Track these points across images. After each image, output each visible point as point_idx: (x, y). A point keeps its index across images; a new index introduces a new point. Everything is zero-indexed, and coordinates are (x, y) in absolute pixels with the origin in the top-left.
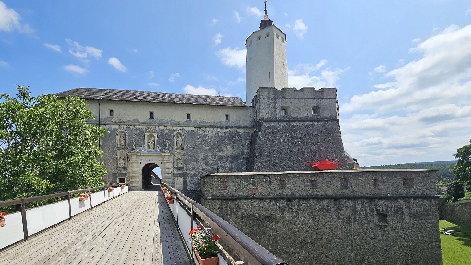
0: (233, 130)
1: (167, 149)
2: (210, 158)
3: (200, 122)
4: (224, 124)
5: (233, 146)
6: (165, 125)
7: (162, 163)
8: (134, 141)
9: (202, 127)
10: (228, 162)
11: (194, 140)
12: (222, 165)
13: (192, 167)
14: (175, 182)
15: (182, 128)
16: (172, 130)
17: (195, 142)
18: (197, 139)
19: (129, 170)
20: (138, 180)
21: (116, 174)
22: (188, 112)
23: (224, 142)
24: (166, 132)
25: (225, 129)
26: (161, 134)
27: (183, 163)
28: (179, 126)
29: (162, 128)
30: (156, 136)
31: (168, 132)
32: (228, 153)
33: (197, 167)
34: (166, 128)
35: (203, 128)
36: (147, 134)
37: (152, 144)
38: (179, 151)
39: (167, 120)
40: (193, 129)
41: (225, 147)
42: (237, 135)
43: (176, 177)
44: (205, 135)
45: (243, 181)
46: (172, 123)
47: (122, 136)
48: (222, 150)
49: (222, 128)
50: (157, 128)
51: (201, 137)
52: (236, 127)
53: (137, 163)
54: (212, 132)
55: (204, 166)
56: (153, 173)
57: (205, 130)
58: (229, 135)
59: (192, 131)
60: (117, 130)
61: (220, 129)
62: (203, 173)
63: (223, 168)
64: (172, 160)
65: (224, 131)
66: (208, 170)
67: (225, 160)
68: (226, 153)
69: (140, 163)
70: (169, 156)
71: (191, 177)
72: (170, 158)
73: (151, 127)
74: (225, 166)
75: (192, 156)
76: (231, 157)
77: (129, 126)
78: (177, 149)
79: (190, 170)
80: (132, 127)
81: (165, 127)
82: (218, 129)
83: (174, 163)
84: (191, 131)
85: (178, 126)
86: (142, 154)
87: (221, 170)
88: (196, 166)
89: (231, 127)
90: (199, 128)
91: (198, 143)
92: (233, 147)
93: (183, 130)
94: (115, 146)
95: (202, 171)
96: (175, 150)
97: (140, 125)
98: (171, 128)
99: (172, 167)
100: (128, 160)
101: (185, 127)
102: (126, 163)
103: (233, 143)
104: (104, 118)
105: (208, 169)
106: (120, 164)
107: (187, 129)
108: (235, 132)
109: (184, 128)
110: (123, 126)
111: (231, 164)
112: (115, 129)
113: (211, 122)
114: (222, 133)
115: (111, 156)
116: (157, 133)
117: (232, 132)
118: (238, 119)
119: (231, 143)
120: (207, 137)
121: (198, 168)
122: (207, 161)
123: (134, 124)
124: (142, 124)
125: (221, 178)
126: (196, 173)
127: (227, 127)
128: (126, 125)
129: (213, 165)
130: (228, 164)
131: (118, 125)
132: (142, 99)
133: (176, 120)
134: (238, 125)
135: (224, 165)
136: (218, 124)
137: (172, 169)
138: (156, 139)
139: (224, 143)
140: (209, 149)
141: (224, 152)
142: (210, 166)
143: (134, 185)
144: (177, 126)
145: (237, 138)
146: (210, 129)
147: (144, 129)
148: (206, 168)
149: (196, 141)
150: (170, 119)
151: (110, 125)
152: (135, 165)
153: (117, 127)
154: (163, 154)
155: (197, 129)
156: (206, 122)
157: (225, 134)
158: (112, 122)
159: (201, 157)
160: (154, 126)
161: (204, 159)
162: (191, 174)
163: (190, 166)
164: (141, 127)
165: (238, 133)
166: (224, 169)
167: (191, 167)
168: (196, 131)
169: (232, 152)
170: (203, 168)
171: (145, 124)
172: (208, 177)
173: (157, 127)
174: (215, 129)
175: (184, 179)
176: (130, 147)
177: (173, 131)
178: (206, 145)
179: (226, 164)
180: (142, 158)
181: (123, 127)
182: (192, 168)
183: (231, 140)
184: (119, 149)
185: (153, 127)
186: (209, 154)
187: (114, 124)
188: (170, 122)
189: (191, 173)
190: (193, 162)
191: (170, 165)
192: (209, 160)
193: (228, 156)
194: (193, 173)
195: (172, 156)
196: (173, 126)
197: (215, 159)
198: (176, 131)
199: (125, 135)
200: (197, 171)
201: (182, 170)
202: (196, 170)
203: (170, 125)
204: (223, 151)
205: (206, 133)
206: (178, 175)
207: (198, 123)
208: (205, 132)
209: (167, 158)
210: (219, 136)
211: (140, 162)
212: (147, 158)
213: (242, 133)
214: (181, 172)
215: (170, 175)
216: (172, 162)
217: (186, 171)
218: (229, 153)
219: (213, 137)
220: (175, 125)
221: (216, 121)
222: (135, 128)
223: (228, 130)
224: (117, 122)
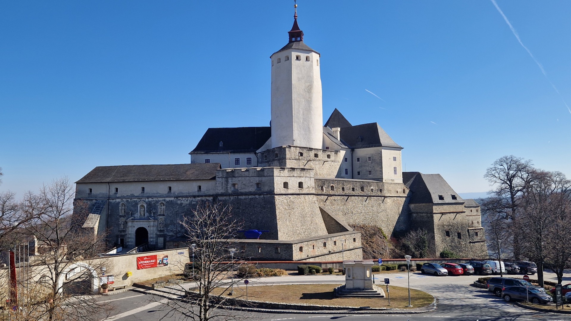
0: (204, 198)
1: (152, 217)
3: (178, 194)
4: (197, 194)
6: (152, 197)
9: (180, 197)
11: (173, 208)
14: (157, 242)
15: (164, 199)
16: (157, 201)
17: (173, 210)
18: (175, 207)
20: (132, 240)
21: (118, 235)
22: (170, 186)
24: (153, 202)
25: (197, 198)
26: (149, 204)
28: (162, 198)
29: (150, 199)
30: (146, 207)
31: (154, 202)
33: (174, 230)
34: (153, 199)
35: (180, 198)
36: (140, 205)
37: (143, 213)
39: (154, 194)
40: (172, 199)
43: (159, 238)
44: (181, 204)
46: (157, 195)
47: (123, 207)
49: (195, 197)
50: (146, 199)
51: (178, 205)
52: (206, 196)
53: (132, 227)
54: (187, 201)
55: (179, 229)
57: (181, 199)
58: (200, 203)
59: (171, 201)
60: (120, 202)
61: (193, 198)
65: (196, 200)
69: (134, 227)
70: (154, 221)
71: (169, 237)
72: (155, 223)
73: (142, 199)
75: (171, 221)
77: (128, 199)
79: (169, 232)
80: (130, 200)
81: (152, 199)
86: (135, 221)
89: (202, 196)
90: (177, 198)
91: (176, 210)
94: (118, 215)
98: (157, 199)
99: (156, 230)
100: (126, 225)
104: (112, 195)
106: (121, 228)
107: (168, 199)
108: (205, 200)
109: (166, 199)
112: (119, 202)
113: (187, 193)
115: (115, 222)
117: (203, 200)
118: (208, 189)
120: (183, 205)
123: (131, 198)
124: (136, 198)
126: (173, 234)
128: (126, 199)
131: (120, 199)
133: (160, 193)
134: (208, 194)
136: (192, 194)
138: (146, 208)
143: (129, 244)
146: (185, 198)
147: (138, 201)
148: (181, 231)
151: (116, 199)
152: (130, 229)
154: (150, 220)
155: (176, 199)
156: (182, 193)
157: (197, 202)
158: (117, 197)
160: (145, 198)
162: (170, 235)
163: (169, 229)
164: (135, 200)
165: (207, 200)
168: (175, 200)
171: (138, 197)
174: (189, 198)
175: (164, 239)
176: (128, 215)
177: (157, 202)
178: (182, 212)
180: (135, 223)
181: (124, 200)
182: (171, 230)
184: (121, 216)
187: (118, 199)
188: (156, 195)
190: (171, 226)
191: (154, 229)
196: (158, 198)
199: (125, 206)
201: (163, 233)
202: (173, 232)
203: (156, 197)
205: (182, 202)
206: (160, 236)
207: (176, 194)
209: (152, 224)
210: (192, 204)
212: (138, 223)
213: (211, 200)
214: (162, 234)
215: (154, 236)
216: (156, 226)
217: (166, 233)
219: (188, 205)
220: (160, 197)
221: (190, 191)
222: (132, 201)
223: (199, 198)
224: (120, 197)
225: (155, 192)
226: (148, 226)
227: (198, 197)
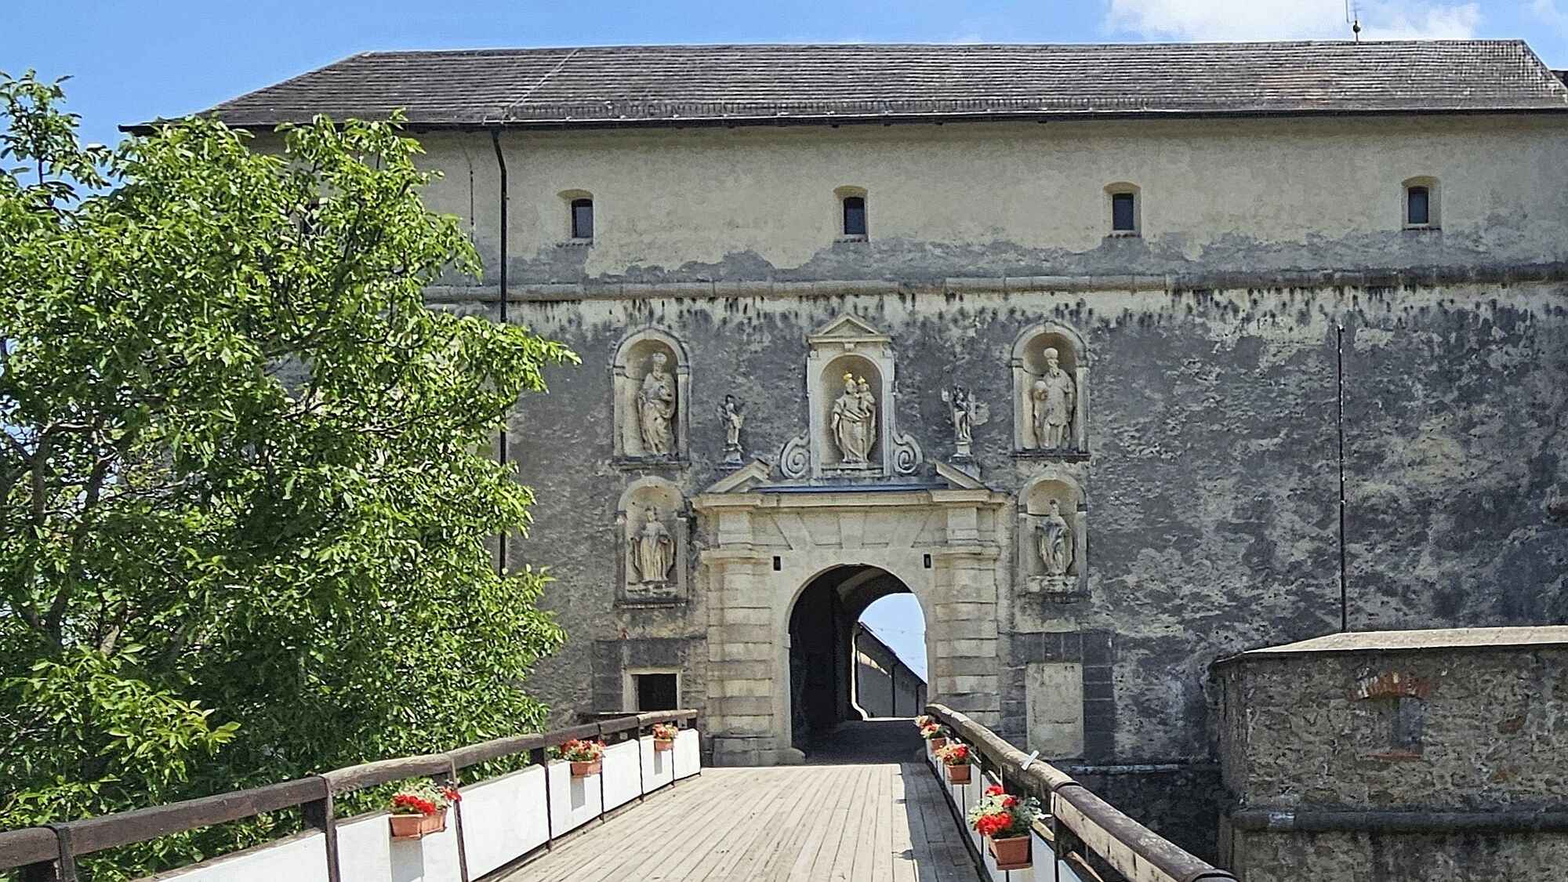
0: (1468, 299)
1: (965, 462)
2: (1286, 519)
3: (1207, 251)
4: (1397, 256)
5: (1469, 424)
6: (949, 283)
7: (927, 566)
8: (736, 411)
9: (1227, 282)
10: (1427, 548)
11: (1167, 385)
12: (1380, 568)
13: (1150, 586)
14: (1022, 703)
15: (1071, 300)
16: (1002, 317)
17: (1171, 401)
18: (1187, 379)
19: (700, 614)
20: (762, 689)
21: (614, 645)
22: (1120, 177)
23: (1398, 397)
24: (955, 332)
25: (1401, 292)
26: (922, 349)
27: (1081, 563)
28: (1052, 290)
29: (930, 305)
30: (887, 373)
31: (971, 333)
32: (1429, 478)
33: (1187, 589)
34: (956, 305)
35: (1232, 294)
36: (827, 355)
37: (859, 430)
38: (1049, 472)
39: (966, 249)
40: (1157, 301)
41: (1403, 431)
42: (1497, 333)
43: (1032, 668)
44: (1248, 349)
45: (1548, 692)
46: (1000, 268)
47: (649, 377)
48: (1378, 457)
49: (1378, 283)
50: (892, 303)
51: (1215, 360)
52: (1489, 275)
53: (757, 563)
54: (1304, 317)
55: (1240, 584)
56: (864, 631)
57: (1245, 305)
58: (1436, 338)
59: (1146, 319)
60: (618, 333)
61: (1362, 297)
62: (1230, 634)
63: (1389, 591)
64: (1003, 537)
65: (1397, 312)
66: (1270, 609)
67: (1404, 534)
68: (1409, 477)
69: (777, 567)
70: (981, 508)
71: (1142, 662)
72: (989, 522)
73: (850, 300)
74: (1405, 579)
75: (1147, 504)
76: (1454, 510)
77: (701, 304)
78: (1038, 455)
79: (1134, 613)
80: (718, 311)
81: (950, 297)
82: (1349, 293)
83: (1014, 560)
84: (1141, 321)
85: (1042, 289)
86: (786, 502)
87: (1369, 608)
88: (1176, 581)
89: (1451, 278)
90: (1201, 292)
91: (1196, 408)
92: (1466, 429)
93: (1084, 315)
94: (605, 451)
95: (1225, 616)
96: (1023, 468)
97: (775, 295)
98: (996, 302)
99: (1003, 590)
100: (692, 549)
101: (1091, 288)
102: (681, 569)
103: (1469, 397)
104: (528, 257)
105: (1268, 600)
106: (641, 571)
107: (1107, 305)
108: (1485, 313)
109: (1091, 300)
110: (656, 304)
111: (1447, 565)
112: (607, 327)
113: (1295, 246)
114: (1383, 324)
115: (578, 524)
116: (894, 343)
117: (1462, 314)
118: (1503, 212)
119: (1448, 398)
120: (1264, 363)
121: (1196, 597)
122: (1261, 538)
123: (732, 286)
124: (789, 286)
125: (1371, 674)
126: (1177, 631)
127: (1415, 280)
128: (680, 300)
129: (1306, 575)
130: (1426, 559)
131: (620, 296)
132: (786, 102)
133: (1028, 245)
134: (1502, 255)
135: (1395, 567)
136: (1347, 261)
137: (1004, 603)
138: (886, 388)
139: (1394, 400)
140: (1282, 454)
141: (1393, 467)
142: (1286, 582)
143: (735, 722)
144: (1033, 289)
145: (1496, 358)
146: (1286, 295)
147: (804, 322)
148: (1257, 598)
149: (1178, 390)
150: (988, 239)
151: (575, 300)
152: (740, 580)
153: (617, 312)
154: (938, 497)
155: (1188, 299)
156: (1251, 249)
157: (1400, 328)
158: (586, 280)
159: (1219, 516)
160: (870, 293)
161: (1236, 529)
162: (1144, 643)
163: (1131, 580)
164: (776, 305)
165: (1507, 317)
166: (1394, 602)
167: (1139, 586)
168: (1180, 316)
169: (1455, 472)
170: (1231, 595)
171: (807, 285)
172: (1269, 667)
173: (896, 297)
174: (1326, 296)
175: (1087, 676)
176: (704, 451)
177: (1004, 328)
178: (1251, 423)
179: (1414, 562)
180: (792, 527)
181: (658, 312)
182: (1150, 594)
183: (1447, 377)
184: (632, 466)
185: (863, 301)
186: (1282, 487)
187: (597, 297)
188: (983, 263)
189: (1145, 632)
190: (1152, 552)
191: (987, 580)
192: (1280, 531)
193: (1430, 502)
194: (1156, 631)
195: (1004, 514)
196: (1006, 292)
197: (1323, 524)
198: (1028, 321)
199: (671, 368)
200: (1187, 615)
201: (1078, 616)
202: (1178, 610)
203: (984, 282)
204: (1390, 459)
205: (1252, 329)
206: (1050, 649)
207: (1194, 255)
208: (1248, 319)
209: (962, 527)
210: (1359, 346)
211: (777, 559)
212: (823, 528)
213: (1541, 316)
214: (1072, 627)
215: (989, 649)
216: (1005, 555)
217: (1102, 620)
218: (1431, 479)
219: (1312, 364)
220: (1025, 281)
221: (1333, 232)
222: (739, 317)
223: (1427, 298)
224: (620, 280)
225: (975, 234)
226: (920, 553)
227: (1411, 286)
